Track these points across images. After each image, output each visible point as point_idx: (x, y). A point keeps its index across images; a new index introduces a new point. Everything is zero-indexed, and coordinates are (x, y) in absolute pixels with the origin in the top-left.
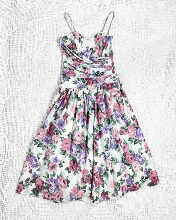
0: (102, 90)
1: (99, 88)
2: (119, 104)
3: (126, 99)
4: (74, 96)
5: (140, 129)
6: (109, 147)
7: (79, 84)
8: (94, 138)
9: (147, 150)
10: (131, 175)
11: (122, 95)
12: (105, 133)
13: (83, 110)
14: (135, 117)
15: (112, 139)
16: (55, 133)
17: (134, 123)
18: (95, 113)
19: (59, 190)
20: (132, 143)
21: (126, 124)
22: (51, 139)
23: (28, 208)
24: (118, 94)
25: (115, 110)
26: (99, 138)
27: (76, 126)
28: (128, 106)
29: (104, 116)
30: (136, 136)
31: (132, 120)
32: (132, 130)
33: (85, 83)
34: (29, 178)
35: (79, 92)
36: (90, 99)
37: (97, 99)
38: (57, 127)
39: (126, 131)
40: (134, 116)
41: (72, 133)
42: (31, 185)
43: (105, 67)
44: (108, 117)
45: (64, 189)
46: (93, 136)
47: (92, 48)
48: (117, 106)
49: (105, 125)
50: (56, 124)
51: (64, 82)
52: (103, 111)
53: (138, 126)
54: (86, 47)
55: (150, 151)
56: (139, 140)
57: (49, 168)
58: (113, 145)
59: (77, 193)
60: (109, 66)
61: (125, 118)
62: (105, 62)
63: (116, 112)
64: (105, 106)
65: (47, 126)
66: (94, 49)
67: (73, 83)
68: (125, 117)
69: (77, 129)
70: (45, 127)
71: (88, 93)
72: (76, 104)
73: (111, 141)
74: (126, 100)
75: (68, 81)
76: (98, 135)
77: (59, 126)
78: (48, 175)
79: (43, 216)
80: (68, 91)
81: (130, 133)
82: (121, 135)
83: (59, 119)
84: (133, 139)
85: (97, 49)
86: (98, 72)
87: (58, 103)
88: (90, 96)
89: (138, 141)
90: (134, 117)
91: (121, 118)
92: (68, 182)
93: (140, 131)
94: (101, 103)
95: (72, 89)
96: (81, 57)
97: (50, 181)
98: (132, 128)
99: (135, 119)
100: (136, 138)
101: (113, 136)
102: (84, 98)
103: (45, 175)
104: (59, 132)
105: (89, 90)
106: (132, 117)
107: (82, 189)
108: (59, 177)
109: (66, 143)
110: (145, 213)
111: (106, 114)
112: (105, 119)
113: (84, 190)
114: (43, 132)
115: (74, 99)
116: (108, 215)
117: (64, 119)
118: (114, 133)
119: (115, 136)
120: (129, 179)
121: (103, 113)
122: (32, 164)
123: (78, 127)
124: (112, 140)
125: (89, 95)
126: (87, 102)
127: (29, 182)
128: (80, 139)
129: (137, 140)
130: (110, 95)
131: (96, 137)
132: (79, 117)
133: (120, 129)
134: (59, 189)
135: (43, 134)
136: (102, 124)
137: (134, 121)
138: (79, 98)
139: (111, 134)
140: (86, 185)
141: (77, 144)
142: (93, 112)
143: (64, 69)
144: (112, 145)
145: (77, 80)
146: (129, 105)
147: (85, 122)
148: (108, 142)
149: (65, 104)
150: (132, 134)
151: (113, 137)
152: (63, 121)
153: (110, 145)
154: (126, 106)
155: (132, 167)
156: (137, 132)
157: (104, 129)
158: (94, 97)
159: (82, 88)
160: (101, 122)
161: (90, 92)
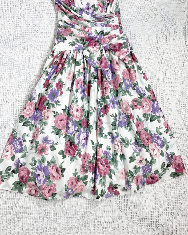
0: (108, 53)
1: (104, 51)
2: (129, 71)
3: (138, 64)
4: (71, 61)
5: (158, 103)
6: (118, 125)
7: (78, 45)
8: (97, 114)
9: (167, 129)
10: (148, 160)
11: (132, 60)
12: (111, 107)
13: (83, 78)
14: (151, 87)
15: (122, 115)
16: (46, 107)
17: (150, 95)
18: (98, 82)
19: (50, 183)
20: (148, 120)
21: (139, 95)
22: (41, 115)
23: (7, 208)
24: (128, 58)
25: (124, 79)
26: (104, 114)
27: (73, 97)
28: (141, 74)
29: (110, 86)
30: (152, 111)
31: (146, 91)
32: (146, 104)
33: (85, 45)
34: (11, 167)
35: (78, 55)
36: (92, 64)
37: (101, 64)
38: (48, 99)
39: (139, 105)
40: (149, 85)
41: (68, 107)
42: (13, 177)
43: (111, 26)
44: (116, 87)
45: (57, 181)
46: (96, 111)
47: (94, 5)
48: (127, 74)
49: (112, 97)
50: (47, 95)
51: (58, 43)
52: (109, 80)
53: (154, 98)
54: (87, 4)
55: (171, 131)
56: (157, 116)
57: (36, 152)
58: (123, 122)
59: (75, 186)
60: (116, 25)
61: (137, 88)
62: (110, 20)
63: (125, 81)
64: (111, 74)
65: (35, 98)
66: (96, 6)
67: (70, 45)
68: (138, 86)
69: (75, 101)
70: (32, 99)
71: (89, 56)
72: (73, 70)
73: (119, 118)
74: (138, 66)
75: (64, 42)
76: (102, 110)
77: (51, 97)
78: (35, 161)
79: (28, 220)
80: (63, 54)
81: (144, 108)
82: (133, 109)
83: (51, 89)
84: (148, 116)
85: (100, 5)
86: (101, 31)
87: (49, 68)
88: (92, 60)
89: (155, 117)
90: (149, 87)
91: (133, 88)
92: (63, 170)
93: (157, 104)
94: (106, 69)
95: (68, 51)
96: (80, 14)
97: (37, 169)
98: (147, 101)
99: (151, 90)
100: (153, 114)
101: (122, 110)
102: (84, 63)
103: (31, 162)
104: (51, 104)
106: (146, 88)
107: (82, 180)
108: (51, 164)
109: (61, 119)
110: (168, 214)
111: (112, 84)
112: (112, 90)
113: (84, 181)
114: (29, 106)
115: (71, 64)
116: (118, 218)
117: (58, 89)
118: (124, 106)
119: (125, 110)
120: (146, 166)
121: (109, 82)
122: (15, 148)
123: (77, 99)
124: (121, 117)
125: (90, 58)
126: (89, 69)
127: (10, 172)
128: (80, 115)
129: (153, 116)
130: (117, 59)
131: (100, 113)
132: (77, 87)
133: (131, 102)
134: (51, 181)
135: (30, 108)
136: (108, 96)
137: (149, 92)
138: (78, 62)
139: (120, 108)
140: (87, 174)
141: (75, 120)
142: (96, 82)
143: (59, 28)
144: (121, 122)
145: (75, 41)
146: (143, 72)
147: (86, 92)
148: (116, 119)
149: (58, 70)
150: (148, 109)
151: (122, 112)
152: (57, 91)
153: (119, 123)
154: (139, 74)
155: (148, 149)
156: (153, 106)
157: (110, 102)
158: (97, 62)
159: (82, 51)
160: (107, 92)
161: (91, 55)
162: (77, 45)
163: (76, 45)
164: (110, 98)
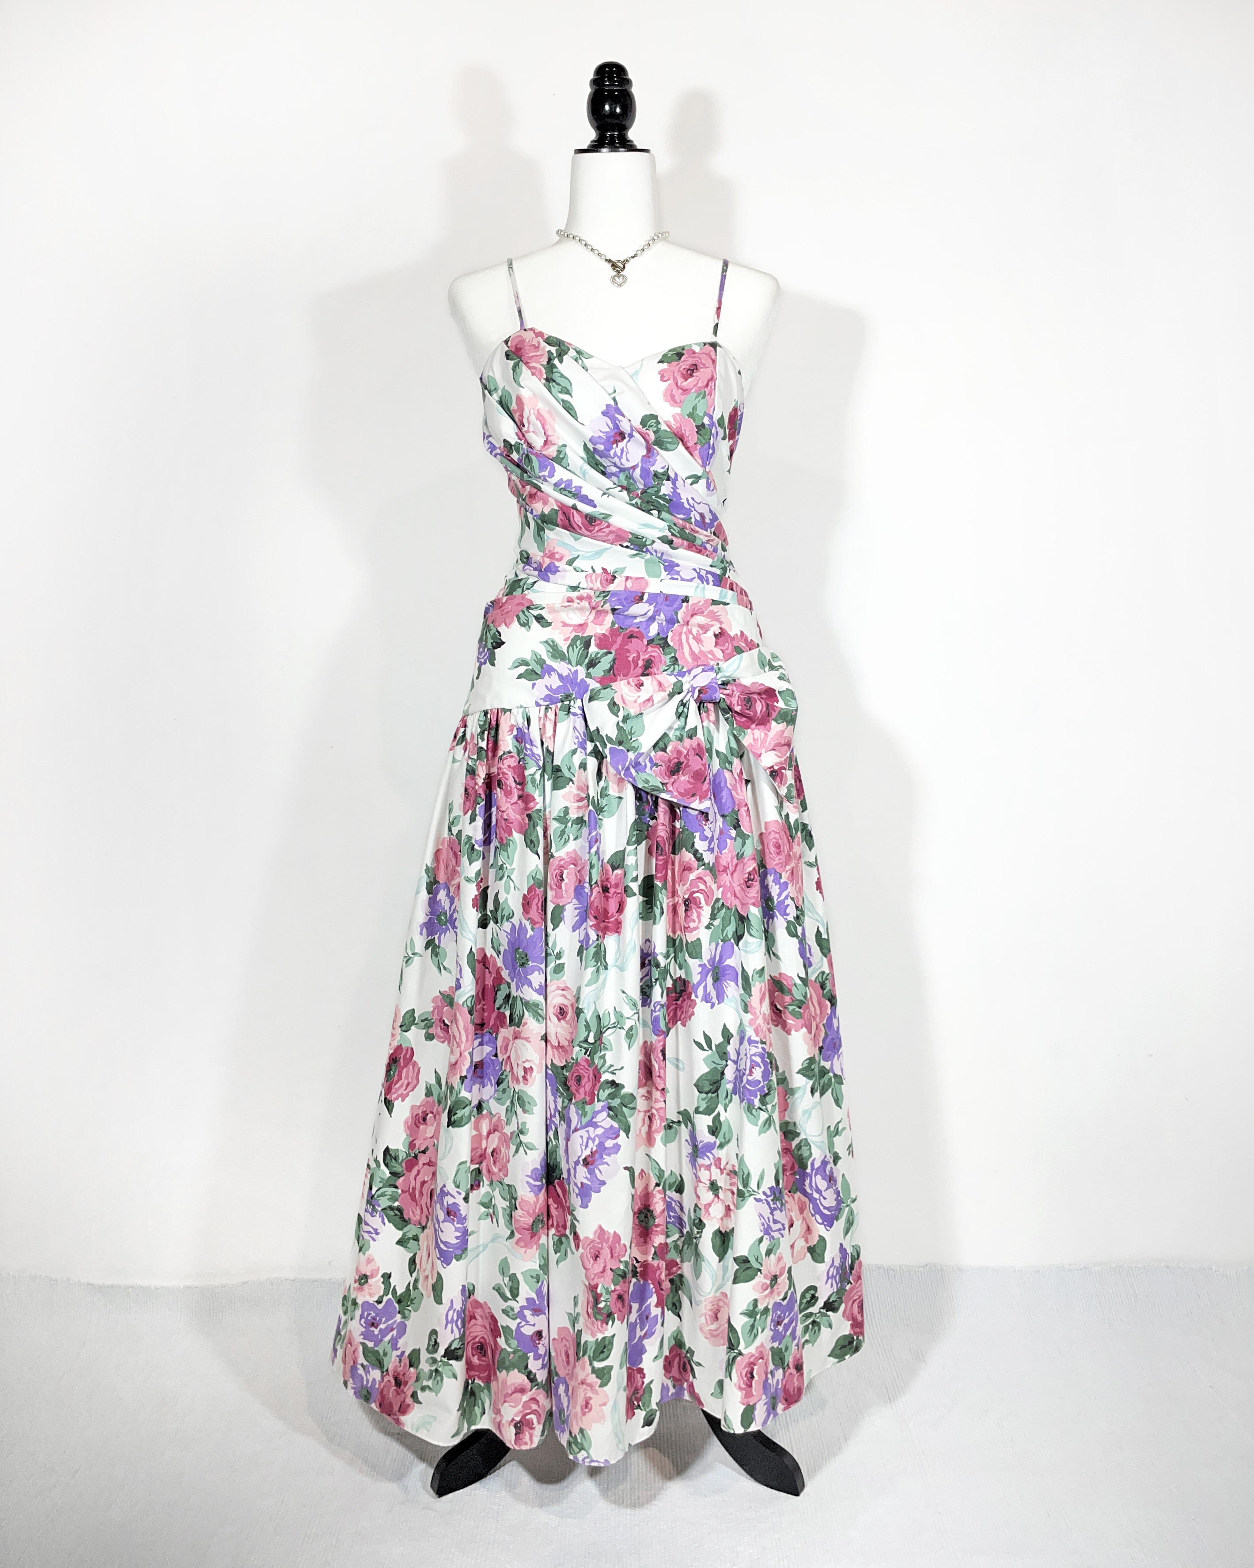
0: (709, 721)
6: (730, 1087)
7: (560, 676)
12: (707, 998)
18: (660, 869)
26: (673, 1021)
29: (714, 887)
33: (599, 671)
35: (562, 727)
36: (629, 775)
49: (712, 946)
64: (720, 821)
67: (520, 677)
71: (613, 734)
88: (631, 755)
94: (697, 805)
95: (516, 712)
101: (753, 1022)
105: (621, 714)
121: (713, 870)
125: (620, 743)
126: (613, 791)
136: (698, 943)
139: (746, 1010)
145: (544, 652)
148: (725, 1053)
151: (751, 1031)
153: (736, 1078)
157: (704, 974)
158: (652, 760)
159: (579, 702)
160: (692, 925)
161: (626, 727)
162: (554, 676)
163: (550, 675)
164: (706, 955)
